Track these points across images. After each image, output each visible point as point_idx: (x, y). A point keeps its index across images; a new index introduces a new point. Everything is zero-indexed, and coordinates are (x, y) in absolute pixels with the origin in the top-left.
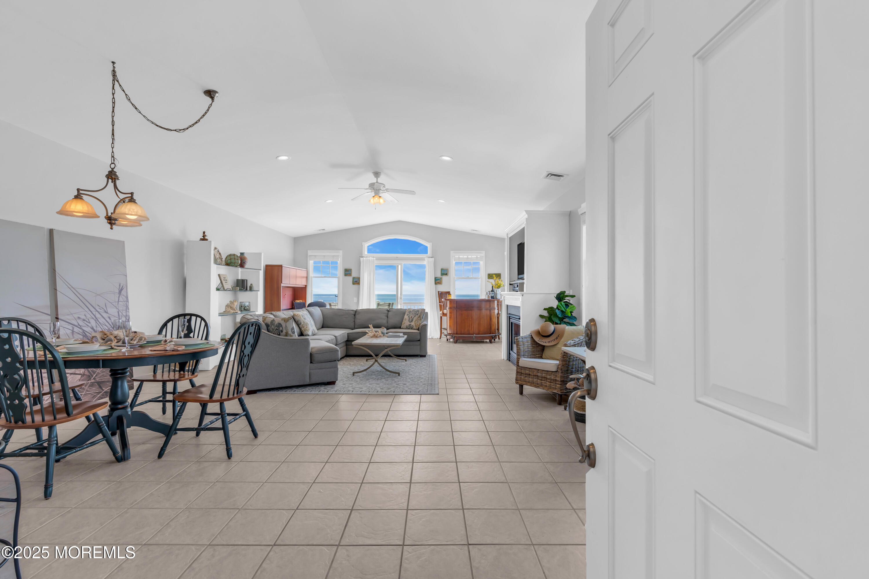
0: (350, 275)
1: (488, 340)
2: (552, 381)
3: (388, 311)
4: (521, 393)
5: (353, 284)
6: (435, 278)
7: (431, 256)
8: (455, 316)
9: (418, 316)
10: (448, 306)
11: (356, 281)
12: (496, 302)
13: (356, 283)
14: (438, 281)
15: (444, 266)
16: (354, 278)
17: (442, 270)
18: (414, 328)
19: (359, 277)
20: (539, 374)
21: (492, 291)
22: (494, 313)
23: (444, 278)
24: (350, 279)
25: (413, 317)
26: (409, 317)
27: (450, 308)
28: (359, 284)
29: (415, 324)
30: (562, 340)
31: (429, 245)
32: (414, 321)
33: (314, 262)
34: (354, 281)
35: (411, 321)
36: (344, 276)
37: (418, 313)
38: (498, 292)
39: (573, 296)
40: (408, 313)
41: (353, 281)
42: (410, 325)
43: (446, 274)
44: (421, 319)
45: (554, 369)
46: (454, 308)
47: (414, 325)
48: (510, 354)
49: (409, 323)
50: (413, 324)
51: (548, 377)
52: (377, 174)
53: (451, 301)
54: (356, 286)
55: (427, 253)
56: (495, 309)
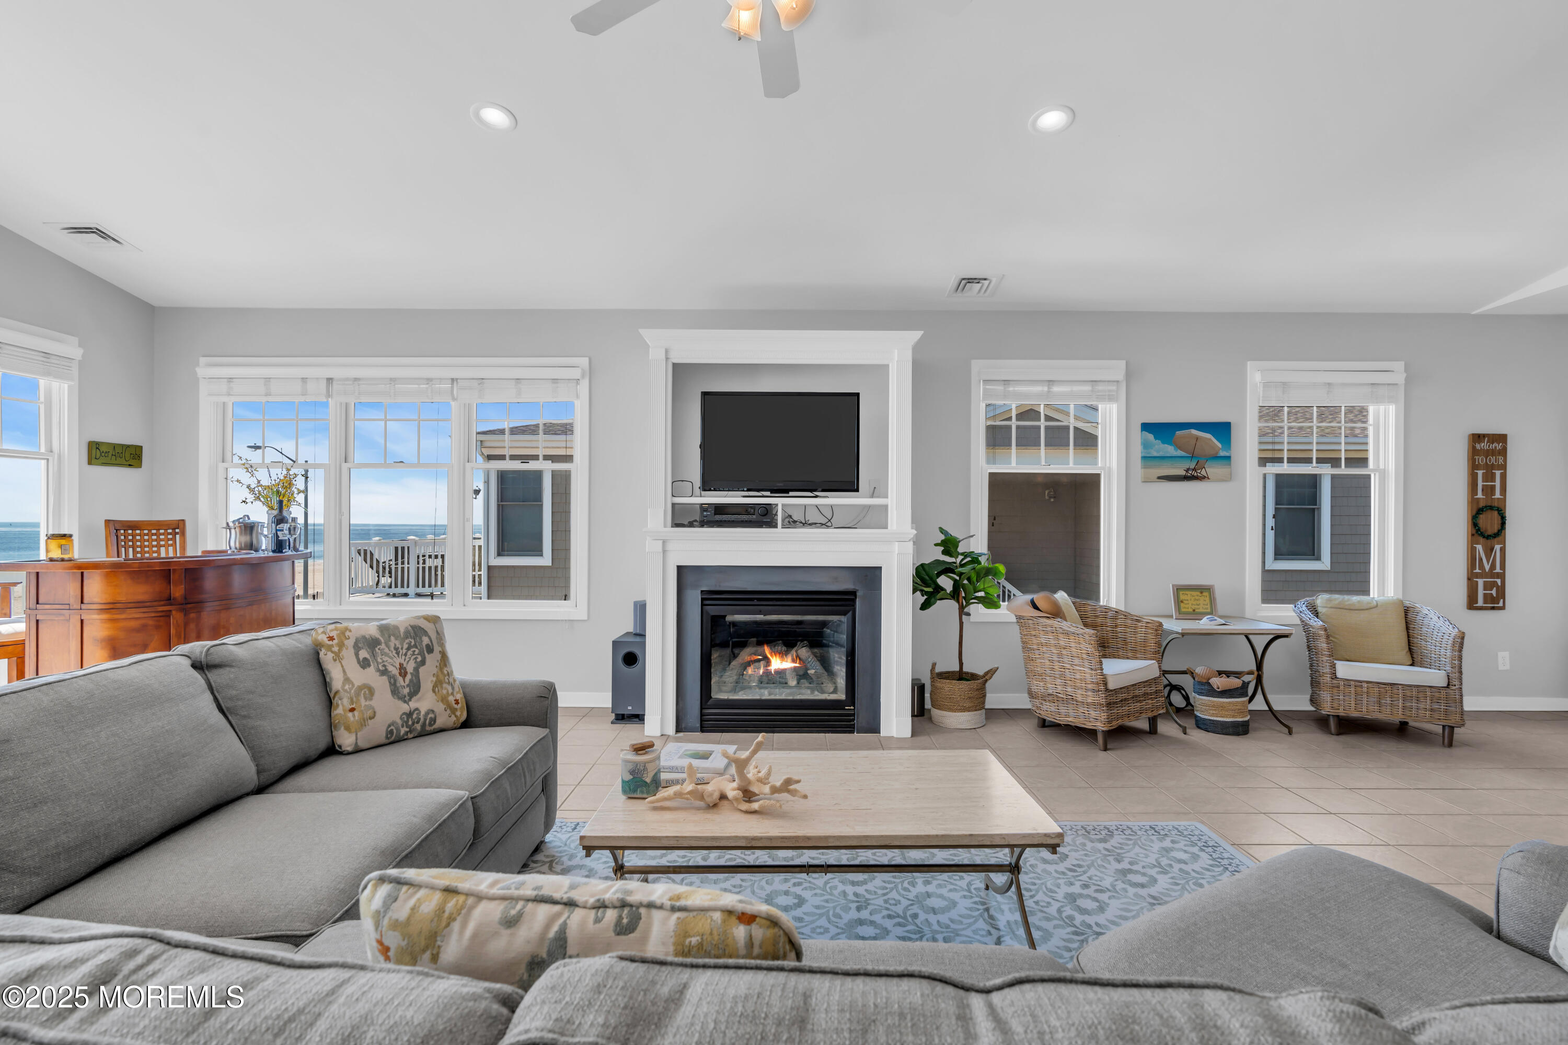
18: (439, 723)
25: (410, 668)
26: (384, 672)
29: (444, 699)
32: (427, 683)
35: (406, 691)
37: (426, 640)
40: (363, 654)
42: (409, 715)
47: (440, 708)
49: (405, 708)
50: (425, 703)
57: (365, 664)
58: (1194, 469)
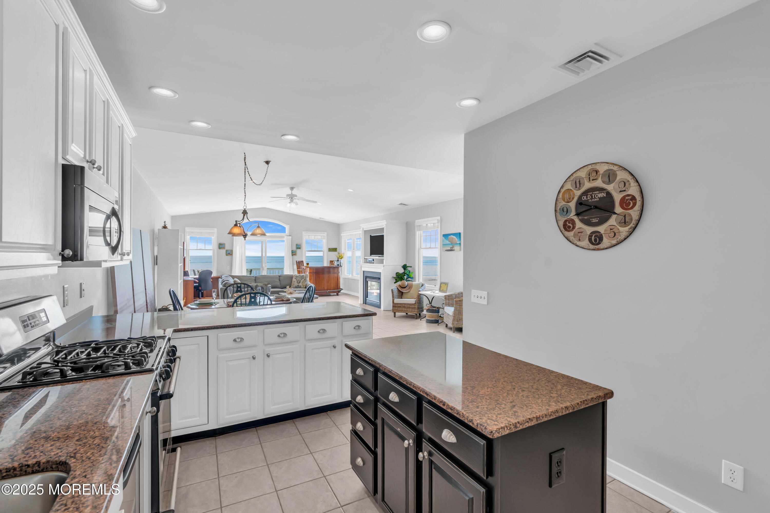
0: (224, 248)
1: (336, 294)
2: (413, 308)
3: (279, 276)
4: (395, 316)
5: (227, 255)
6: (292, 251)
7: (289, 235)
8: (315, 278)
9: (304, 279)
10: (308, 271)
11: (229, 253)
12: (340, 268)
13: (228, 254)
14: (294, 253)
15: (298, 243)
16: (227, 251)
17: (297, 245)
18: (302, 287)
19: (232, 249)
20: (406, 306)
21: (338, 261)
22: (339, 275)
23: (298, 251)
24: (223, 251)
25: (300, 280)
26: (297, 280)
27: (310, 273)
28: (232, 255)
29: (302, 284)
30: (412, 289)
31: (287, 227)
32: (301, 282)
33: (190, 237)
34: (228, 253)
35: (298, 282)
36: (218, 249)
38: (341, 262)
39: (411, 267)
41: (226, 253)
43: (300, 248)
44: (306, 281)
45: (414, 303)
46: (314, 272)
47: (302, 285)
48: (366, 300)
49: (298, 284)
50: (300, 284)
51: (411, 307)
52: (292, 189)
53: (310, 268)
54: (229, 257)
55: (285, 233)
56: (339, 273)
57: (295, 279)
58: (452, 248)
